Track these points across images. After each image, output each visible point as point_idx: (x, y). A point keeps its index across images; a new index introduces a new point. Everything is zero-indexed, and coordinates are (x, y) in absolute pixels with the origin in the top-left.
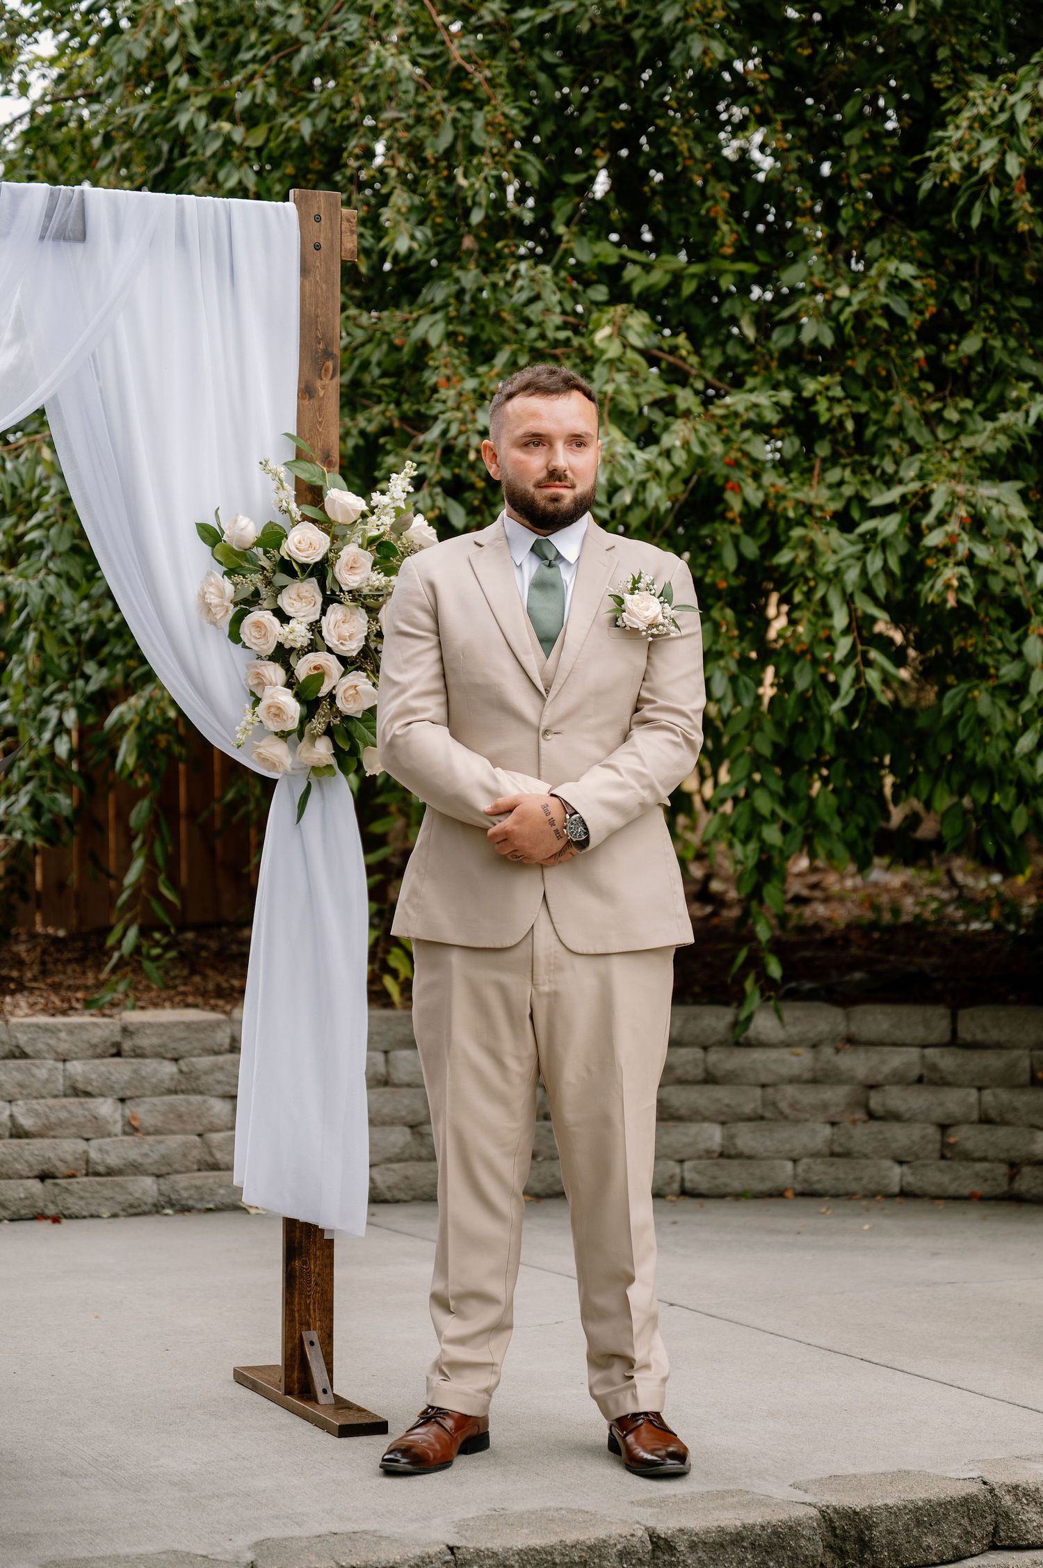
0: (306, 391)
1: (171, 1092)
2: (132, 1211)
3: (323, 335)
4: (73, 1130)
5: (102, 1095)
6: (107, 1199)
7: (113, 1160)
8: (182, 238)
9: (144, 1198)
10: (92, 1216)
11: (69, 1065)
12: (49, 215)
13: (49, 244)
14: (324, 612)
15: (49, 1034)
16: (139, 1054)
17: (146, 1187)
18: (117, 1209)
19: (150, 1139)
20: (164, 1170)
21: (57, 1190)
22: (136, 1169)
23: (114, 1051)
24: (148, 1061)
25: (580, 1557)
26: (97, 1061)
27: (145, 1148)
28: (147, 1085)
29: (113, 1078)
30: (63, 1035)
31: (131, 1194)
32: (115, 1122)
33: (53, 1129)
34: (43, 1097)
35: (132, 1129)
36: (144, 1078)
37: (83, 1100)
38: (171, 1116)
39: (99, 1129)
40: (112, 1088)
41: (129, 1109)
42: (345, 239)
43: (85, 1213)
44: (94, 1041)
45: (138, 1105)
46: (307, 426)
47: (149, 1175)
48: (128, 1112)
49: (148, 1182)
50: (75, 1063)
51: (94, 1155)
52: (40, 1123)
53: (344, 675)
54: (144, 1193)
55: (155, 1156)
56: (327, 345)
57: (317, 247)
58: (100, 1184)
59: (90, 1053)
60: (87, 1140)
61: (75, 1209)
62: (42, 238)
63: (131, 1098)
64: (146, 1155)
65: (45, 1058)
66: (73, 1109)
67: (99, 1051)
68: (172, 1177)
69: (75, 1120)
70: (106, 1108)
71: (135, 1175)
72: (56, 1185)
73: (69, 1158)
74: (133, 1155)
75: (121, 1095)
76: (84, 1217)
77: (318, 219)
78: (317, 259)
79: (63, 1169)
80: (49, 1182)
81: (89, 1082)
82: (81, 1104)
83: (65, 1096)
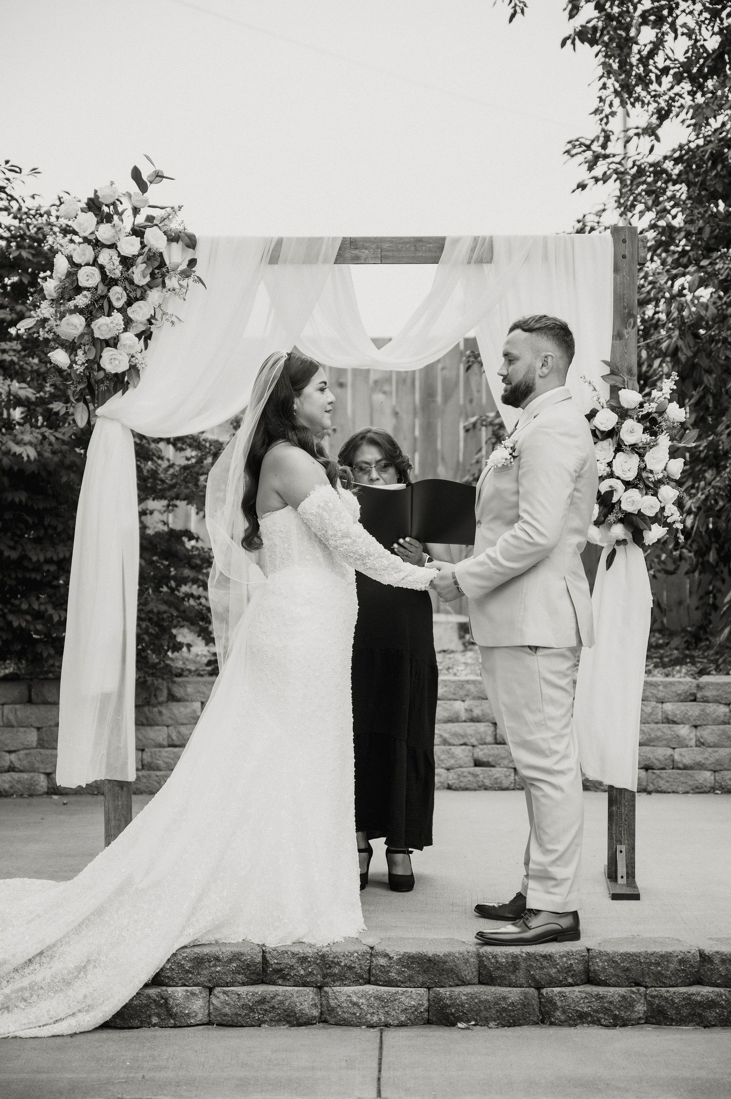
0: (618, 336)
1: (724, 723)
2: (697, 790)
3: (628, 304)
4: (665, 742)
5: (683, 723)
6: (683, 783)
7: (687, 761)
8: (546, 258)
9: (705, 784)
10: (673, 792)
11: (664, 705)
12: (473, 250)
13: (473, 266)
14: (614, 457)
15: (653, 687)
16: (706, 700)
17: (707, 777)
18: (688, 789)
19: (710, 750)
20: (718, 768)
21: (654, 776)
22: (700, 766)
23: (693, 698)
24: (711, 704)
25: (656, 960)
26: (680, 704)
27: (706, 755)
28: (710, 719)
29: (690, 714)
30: (661, 688)
31: (697, 781)
32: (691, 739)
33: (653, 742)
34: (648, 723)
35: (700, 744)
36: (708, 714)
37: (671, 725)
38: (724, 737)
39: (681, 743)
40: (689, 719)
41: (699, 732)
42: (640, 251)
43: (669, 790)
44: (679, 692)
45: (704, 730)
46: (618, 355)
47: (708, 770)
48: (698, 734)
49: (708, 774)
50: (668, 704)
51: (677, 757)
52: (645, 738)
53: (625, 490)
54: (704, 781)
55: (712, 760)
56: (630, 310)
57: (624, 257)
58: (678, 774)
59: (677, 699)
60: (674, 748)
61: (664, 788)
62: (469, 263)
63: (700, 726)
64: (707, 759)
65: (650, 701)
66: (665, 730)
67: (682, 698)
68: (723, 772)
69: (666, 737)
70: (684, 731)
71: (700, 770)
72: (653, 773)
73: (661, 758)
74: (699, 758)
75: (694, 723)
76: (669, 793)
77: (624, 241)
78: (624, 264)
79: (658, 764)
80: (650, 771)
81: (675, 715)
82: (670, 728)
83: (663, 723)
